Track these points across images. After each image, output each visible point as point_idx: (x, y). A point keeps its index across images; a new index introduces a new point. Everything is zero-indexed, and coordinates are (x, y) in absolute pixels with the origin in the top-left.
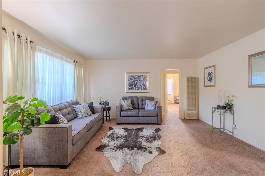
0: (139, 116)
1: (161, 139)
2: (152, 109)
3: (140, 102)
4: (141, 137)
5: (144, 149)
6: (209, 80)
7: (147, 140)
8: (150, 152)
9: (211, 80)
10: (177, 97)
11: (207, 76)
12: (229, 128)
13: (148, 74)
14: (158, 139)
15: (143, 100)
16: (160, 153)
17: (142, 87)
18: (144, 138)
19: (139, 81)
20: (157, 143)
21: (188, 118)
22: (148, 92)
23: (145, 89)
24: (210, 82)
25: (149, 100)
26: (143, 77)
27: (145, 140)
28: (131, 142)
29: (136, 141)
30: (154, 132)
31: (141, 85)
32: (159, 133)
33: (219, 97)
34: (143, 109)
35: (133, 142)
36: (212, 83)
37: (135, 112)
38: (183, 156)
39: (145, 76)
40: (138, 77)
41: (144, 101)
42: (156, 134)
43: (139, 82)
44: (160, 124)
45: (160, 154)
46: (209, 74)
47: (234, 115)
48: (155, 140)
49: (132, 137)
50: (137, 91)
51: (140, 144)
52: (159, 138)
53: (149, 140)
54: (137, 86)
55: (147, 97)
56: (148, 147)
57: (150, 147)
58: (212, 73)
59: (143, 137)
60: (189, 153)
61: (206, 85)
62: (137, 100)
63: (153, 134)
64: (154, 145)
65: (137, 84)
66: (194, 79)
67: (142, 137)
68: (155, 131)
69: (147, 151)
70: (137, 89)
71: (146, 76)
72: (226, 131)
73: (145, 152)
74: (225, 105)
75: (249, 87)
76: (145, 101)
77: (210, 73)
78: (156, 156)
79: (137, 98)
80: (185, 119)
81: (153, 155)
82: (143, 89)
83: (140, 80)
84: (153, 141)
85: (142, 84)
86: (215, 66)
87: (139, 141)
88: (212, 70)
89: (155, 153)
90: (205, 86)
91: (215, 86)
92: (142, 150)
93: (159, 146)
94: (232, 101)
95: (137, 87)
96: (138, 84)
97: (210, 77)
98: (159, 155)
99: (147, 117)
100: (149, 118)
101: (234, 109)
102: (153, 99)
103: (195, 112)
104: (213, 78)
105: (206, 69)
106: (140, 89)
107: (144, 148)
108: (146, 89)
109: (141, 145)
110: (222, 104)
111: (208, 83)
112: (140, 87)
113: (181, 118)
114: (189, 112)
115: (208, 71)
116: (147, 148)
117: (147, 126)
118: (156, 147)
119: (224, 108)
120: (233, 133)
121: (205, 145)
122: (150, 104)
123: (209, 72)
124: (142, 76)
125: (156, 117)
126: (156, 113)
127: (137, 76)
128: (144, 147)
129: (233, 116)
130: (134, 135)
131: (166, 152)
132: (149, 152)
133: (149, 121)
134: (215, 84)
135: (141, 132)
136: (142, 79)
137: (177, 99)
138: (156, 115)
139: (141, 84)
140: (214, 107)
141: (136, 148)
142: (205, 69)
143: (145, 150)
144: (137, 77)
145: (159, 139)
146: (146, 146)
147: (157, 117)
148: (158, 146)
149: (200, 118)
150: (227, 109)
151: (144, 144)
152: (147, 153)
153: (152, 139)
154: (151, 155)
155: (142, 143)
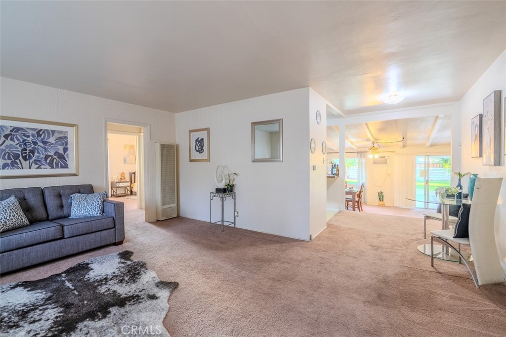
0: (63, 238)
1: (148, 266)
2: (96, 212)
3: (51, 202)
4: (99, 282)
5: (135, 299)
6: (197, 151)
7: (121, 281)
8: (153, 297)
9: (201, 150)
10: (116, 183)
11: (195, 144)
12: (229, 218)
13: (72, 128)
14: (143, 269)
15: (62, 194)
16: (171, 289)
17: (52, 162)
18: (111, 279)
19: (43, 145)
20: (148, 278)
21: (165, 218)
22: (75, 175)
23: (62, 167)
24: (200, 153)
25: (79, 193)
26: (57, 135)
27: (118, 283)
28: (86, 302)
29: (97, 296)
30: (123, 261)
31: (49, 156)
32: (135, 258)
33: (218, 175)
34: (66, 217)
35: (91, 300)
36: (204, 156)
37: (47, 230)
38: (206, 276)
39: (61, 132)
40: (39, 133)
41: (63, 198)
42: (129, 263)
43: (45, 148)
44: (121, 243)
45: (173, 291)
46: (197, 140)
47: (235, 199)
48: (139, 273)
49: (75, 292)
50: (34, 171)
51: (114, 296)
52: (145, 267)
53: (126, 279)
54: (34, 158)
55: (71, 187)
56: (140, 292)
57: (143, 290)
58: (202, 139)
59: (106, 279)
60: (211, 268)
61: (192, 158)
62: (40, 198)
63: (123, 265)
64: (147, 282)
65: (36, 154)
66: (172, 147)
67: (101, 281)
68: (121, 258)
69: (143, 299)
70: (34, 166)
71: (66, 132)
72: (226, 224)
73: (140, 302)
74: (226, 187)
75: (253, 162)
76: (69, 196)
77: (199, 140)
78: (170, 297)
79: (39, 193)
80: (157, 221)
81: (161, 298)
82: (57, 167)
83: (45, 143)
84: (137, 278)
85: (52, 154)
86: (208, 130)
87: (106, 291)
88: (203, 135)
89: (164, 294)
90: (191, 161)
91: (208, 160)
92: (132, 302)
93: (158, 280)
94: (234, 180)
95: (36, 162)
96: (38, 153)
97: (201, 145)
98: (171, 292)
99: (88, 236)
100: (93, 235)
101: (235, 191)
102: (89, 190)
103: (175, 205)
104: (205, 148)
105: (192, 133)
106: (47, 166)
107: (133, 297)
108: (66, 166)
109: (120, 296)
110: (222, 186)
111: (196, 155)
112: (46, 160)
113: (151, 221)
114: (165, 207)
115: (195, 136)
116: (139, 294)
117: (92, 256)
118: (152, 283)
119: (224, 191)
120: (234, 223)
121: (217, 248)
122: (88, 203)
123: (199, 138)
124: (53, 132)
125: (113, 230)
126: (111, 219)
127: (34, 129)
128: (129, 297)
129: (235, 201)
130: (73, 286)
131: (179, 283)
132: (149, 298)
133: (95, 242)
134: (208, 157)
135: (91, 272)
136: (52, 140)
137: (117, 187)
138: (111, 225)
139: (49, 154)
140: (212, 192)
141: (113, 305)
142: (191, 131)
143: (137, 300)
144: (35, 133)
145: (146, 269)
146: (133, 291)
147: (115, 227)
148: (154, 280)
149: (182, 215)
150: (228, 191)
151: (123, 290)
152: (149, 302)
153: (130, 274)
154: (159, 301)
155: (115, 291)
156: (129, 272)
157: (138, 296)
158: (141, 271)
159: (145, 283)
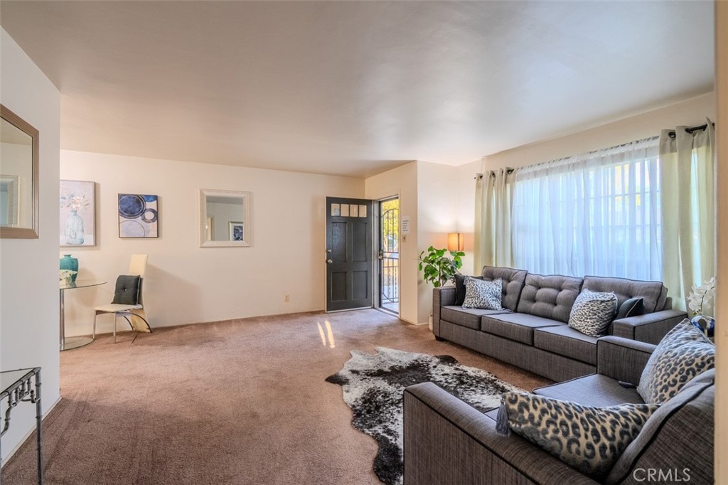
7: (386, 395)
8: (354, 372)
14: (358, 408)
16: (337, 376)
20: (355, 393)
27: (389, 394)
45: (335, 375)
48: (364, 403)
51: (390, 381)
52: (355, 410)
53: (380, 397)
56: (365, 379)
57: (362, 380)
64: (357, 387)
69: (363, 373)
73: (366, 370)
81: (347, 370)
84: (368, 395)
87: (398, 387)
89: (345, 373)
92: (373, 371)
93: (345, 387)
98: (337, 373)
107: (372, 375)
109: (384, 379)
116: (366, 376)
118: (352, 384)
128: (375, 376)
132: (358, 372)
141: (388, 373)
143: (368, 373)
145: (354, 406)
146: (372, 381)
148: (348, 388)
151: (382, 384)
152: (358, 369)
153: (376, 402)
154: (350, 369)
155: (390, 385)
156: (377, 408)
157: (368, 375)
158: (362, 406)
159: (359, 387)
